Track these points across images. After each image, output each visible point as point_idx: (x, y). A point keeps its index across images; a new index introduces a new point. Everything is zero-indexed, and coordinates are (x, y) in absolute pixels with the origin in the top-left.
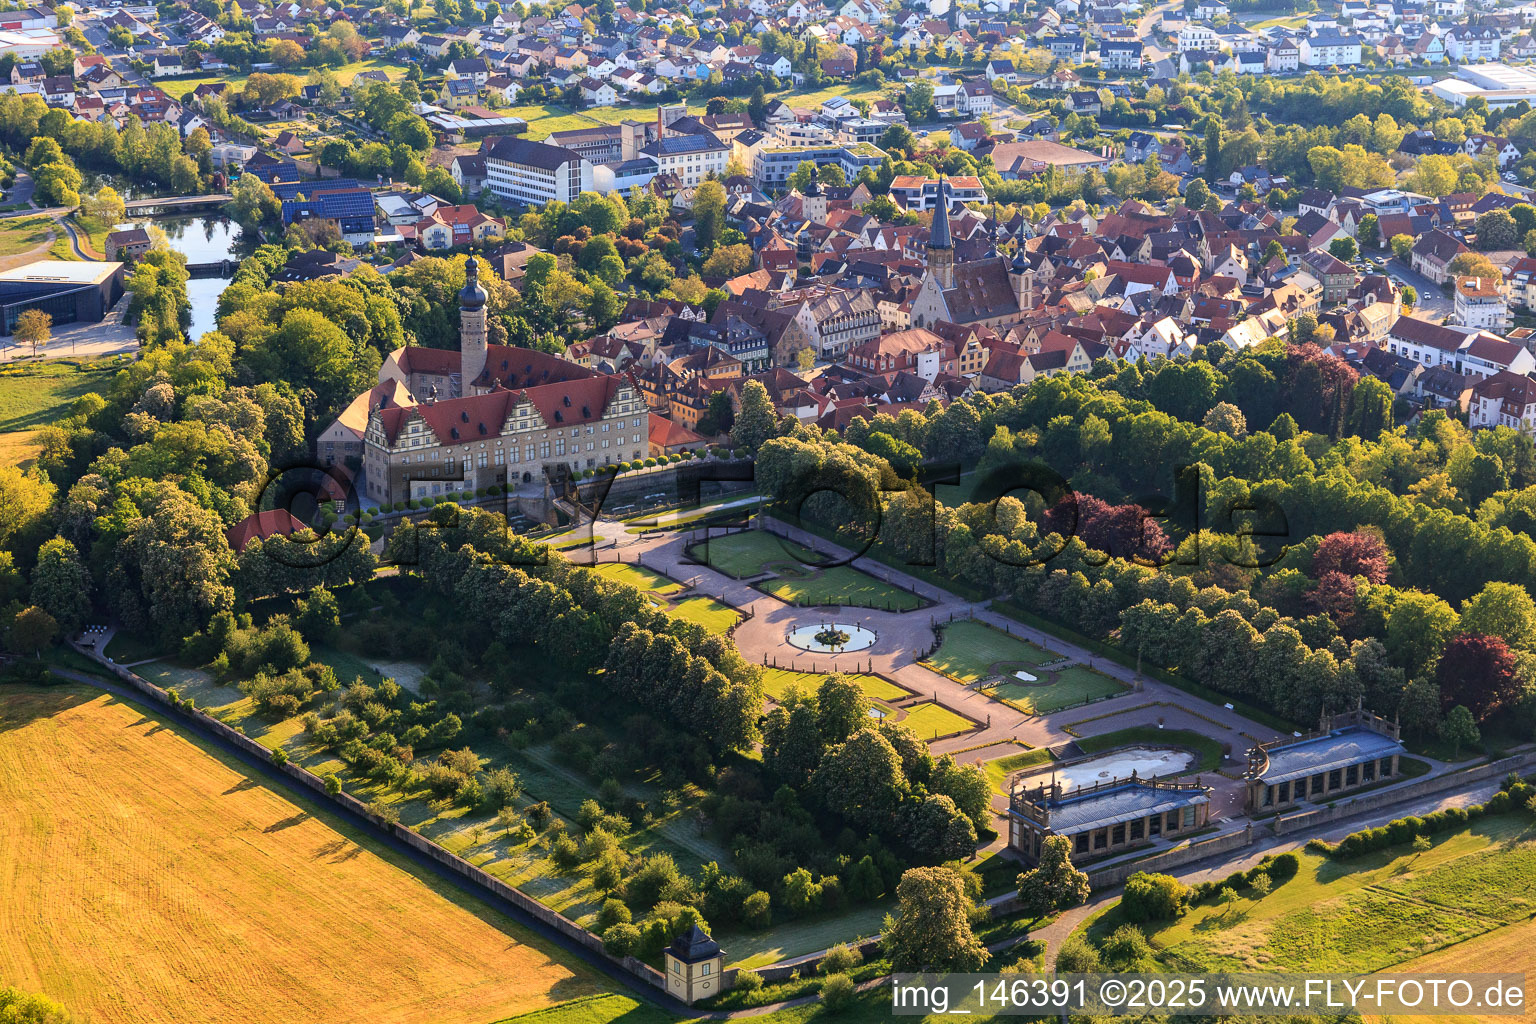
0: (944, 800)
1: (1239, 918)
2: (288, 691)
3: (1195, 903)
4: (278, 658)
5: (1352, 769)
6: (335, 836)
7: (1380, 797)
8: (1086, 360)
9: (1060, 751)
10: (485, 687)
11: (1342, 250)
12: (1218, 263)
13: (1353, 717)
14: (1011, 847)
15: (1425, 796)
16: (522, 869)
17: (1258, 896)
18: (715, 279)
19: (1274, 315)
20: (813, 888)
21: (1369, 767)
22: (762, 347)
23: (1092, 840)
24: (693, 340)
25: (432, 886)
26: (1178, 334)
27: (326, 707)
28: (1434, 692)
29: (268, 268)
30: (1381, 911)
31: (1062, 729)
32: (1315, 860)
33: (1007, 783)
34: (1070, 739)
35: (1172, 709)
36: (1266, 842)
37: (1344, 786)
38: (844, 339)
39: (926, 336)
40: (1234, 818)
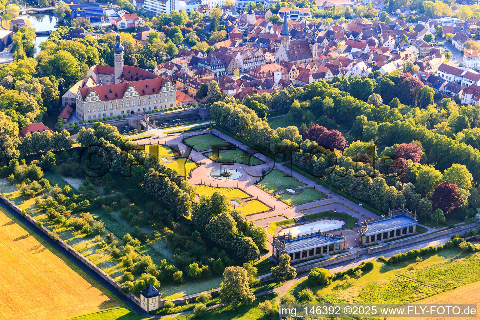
0: (249, 239)
1: (350, 285)
2: (32, 189)
3: (334, 279)
4: (32, 176)
5: (398, 231)
6: (38, 243)
7: (407, 241)
8: (332, 76)
9: (298, 220)
10: (101, 189)
11: (428, 39)
12: (384, 42)
13: (401, 211)
14: (273, 256)
15: (424, 241)
16: (100, 258)
17: (357, 277)
18: (211, 43)
19: (399, 61)
20: (199, 270)
21: (405, 230)
22: (222, 68)
23: (301, 254)
24: (199, 64)
25: (68, 264)
26: (365, 67)
27: (44, 195)
28: (430, 203)
29: (61, 34)
30: (401, 285)
31: (300, 211)
32: (381, 264)
33: (277, 231)
34: (302, 215)
35: (340, 205)
36: (364, 257)
37: (395, 236)
38: (252, 65)
39: (278, 65)
40: (355, 247)
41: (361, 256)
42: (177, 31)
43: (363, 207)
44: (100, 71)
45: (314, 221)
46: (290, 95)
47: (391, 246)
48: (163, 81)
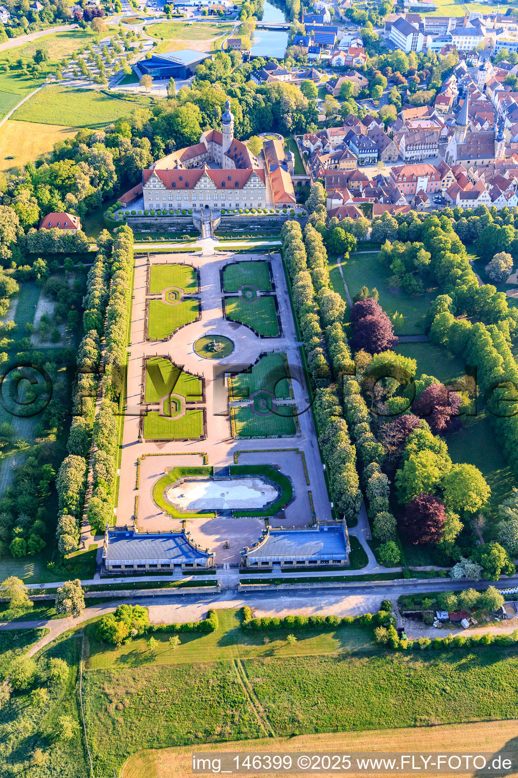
1: (150, 659)
3: (136, 638)
8: (489, 198)
9: (218, 471)
24: (350, 143)
30: (222, 688)
31: (236, 453)
32: (235, 623)
33: (173, 484)
34: (231, 462)
35: (299, 457)
36: (228, 594)
37: (307, 564)
38: (418, 153)
39: (429, 168)
40: (232, 566)
41: (223, 591)
42: (380, 83)
43: (325, 472)
44: (215, 138)
45: (240, 478)
46: (397, 226)
47: (281, 587)
48: (250, 174)
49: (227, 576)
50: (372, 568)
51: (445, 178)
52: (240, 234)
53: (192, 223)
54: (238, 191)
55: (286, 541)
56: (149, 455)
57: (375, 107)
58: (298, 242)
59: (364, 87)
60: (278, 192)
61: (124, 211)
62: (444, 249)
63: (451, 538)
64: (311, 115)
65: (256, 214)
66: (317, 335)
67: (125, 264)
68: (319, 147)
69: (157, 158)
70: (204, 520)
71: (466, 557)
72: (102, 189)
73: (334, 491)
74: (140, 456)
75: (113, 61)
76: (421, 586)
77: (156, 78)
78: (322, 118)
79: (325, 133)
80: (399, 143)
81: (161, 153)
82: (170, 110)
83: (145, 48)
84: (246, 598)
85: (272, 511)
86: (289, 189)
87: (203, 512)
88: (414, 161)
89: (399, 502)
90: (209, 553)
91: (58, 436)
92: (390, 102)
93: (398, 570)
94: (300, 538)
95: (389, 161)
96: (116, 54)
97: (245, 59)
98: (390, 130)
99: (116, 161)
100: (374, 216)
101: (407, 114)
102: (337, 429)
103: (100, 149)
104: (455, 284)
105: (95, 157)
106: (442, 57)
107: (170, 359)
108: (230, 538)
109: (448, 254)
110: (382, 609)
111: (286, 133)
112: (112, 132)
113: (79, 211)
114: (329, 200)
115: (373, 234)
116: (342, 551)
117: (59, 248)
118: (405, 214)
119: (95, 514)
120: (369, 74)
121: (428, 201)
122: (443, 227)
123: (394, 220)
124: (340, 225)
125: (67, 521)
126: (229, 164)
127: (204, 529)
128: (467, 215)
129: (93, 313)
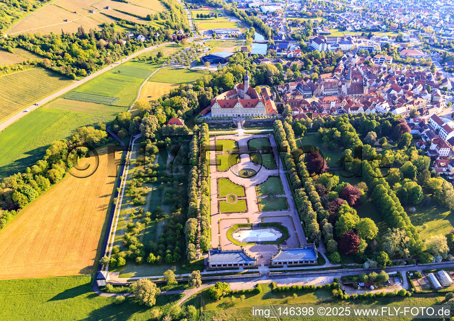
3: (225, 296)
5: (301, 262)
8: (363, 110)
9: (255, 225)
18: (321, 74)
19: (411, 106)
22: (311, 92)
24: (299, 88)
31: (262, 218)
32: (269, 290)
33: (235, 231)
34: (260, 222)
35: (290, 219)
36: (265, 277)
37: (299, 264)
38: (329, 92)
39: (335, 98)
40: (265, 265)
41: (262, 276)
42: (310, 64)
43: (302, 225)
44: (241, 87)
45: (265, 228)
46: (324, 122)
47: (288, 273)
48: (258, 101)
49: (263, 269)
50: (328, 265)
51: (343, 102)
52: (255, 127)
53: (233, 122)
54: (253, 108)
55: (289, 253)
56: (223, 219)
57: (308, 74)
58: (282, 128)
59: (302, 66)
60: (270, 108)
61: (203, 118)
62: (346, 131)
63: (362, 250)
64: (281, 77)
65: (261, 118)
66: (293, 167)
67: (206, 138)
68: (286, 90)
69: (215, 96)
70: (250, 246)
71: (370, 258)
72: (193, 108)
73: (308, 232)
74: (219, 219)
75: (191, 56)
76: (350, 272)
77: (211, 63)
78: (285, 79)
79: (288, 85)
80: (320, 88)
81: (217, 94)
82: (220, 76)
83: (205, 51)
84: (273, 279)
85: (280, 242)
86: (275, 108)
87: (250, 243)
88: (328, 96)
89: (338, 236)
90: (255, 259)
91: (181, 212)
92: (315, 72)
93: (339, 265)
94: (295, 252)
95: (317, 96)
96: (193, 54)
97: (249, 55)
98: (316, 83)
99: (198, 97)
100: (313, 118)
101: (323, 76)
102: (307, 205)
103: (191, 92)
104: (352, 145)
105: (189, 95)
106: (335, 53)
107: (229, 179)
108: (263, 253)
109: (348, 132)
110: (334, 282)
111: (270, 85)
112: (196, 85)
113: (183, 118)
114: (293, 112)
115: (313, 125)
116: (314, 257)
117: (176, 133)
118: (327, 117)
119: (203, 243)
120: (304, 60)
121: (336, 111)
122: (345, 122)
123: (322, 119)
124: (299, 122)
125: (191, 246)
126: (247, 97)
127: (251, 250)
128: (354, 116)
129: (194, 160)
